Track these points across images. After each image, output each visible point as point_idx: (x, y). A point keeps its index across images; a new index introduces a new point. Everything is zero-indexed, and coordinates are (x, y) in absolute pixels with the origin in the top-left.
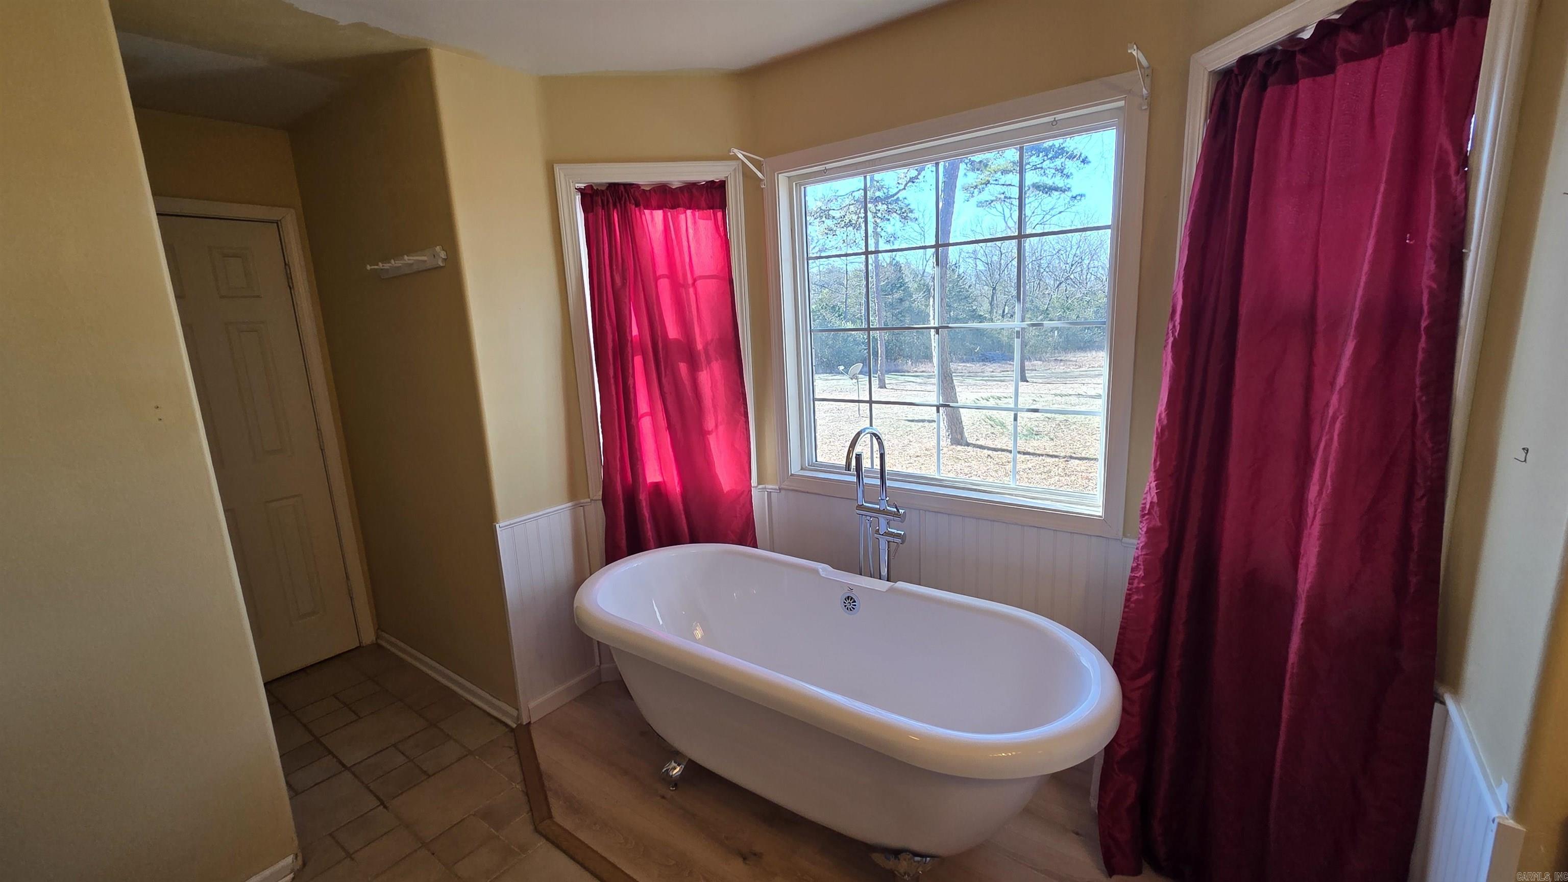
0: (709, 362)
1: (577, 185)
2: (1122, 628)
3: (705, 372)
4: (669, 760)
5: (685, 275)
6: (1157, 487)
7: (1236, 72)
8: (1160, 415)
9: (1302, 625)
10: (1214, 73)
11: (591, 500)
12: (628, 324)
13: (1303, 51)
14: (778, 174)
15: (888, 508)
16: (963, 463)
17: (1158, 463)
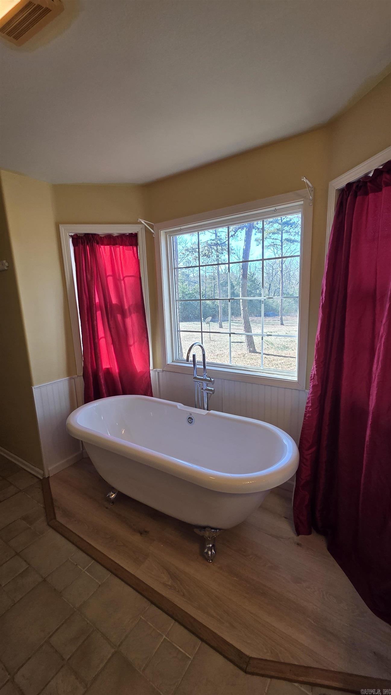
0: (130, 314)
1: (70, 234)
2: (303, 428)
3: (129, 318)
4: (110, 492)
5: (119, 276)
6: (316, 367)
7: (346, 190)
8: (317, 336)
9: (371, 424)
10: (338, 190)
11: (78, 376)
12: (94, 296)
13: (370, 182)
14: (160, 231)
15: (207, 378)
16: (254, 361)
17: (317, 357)
